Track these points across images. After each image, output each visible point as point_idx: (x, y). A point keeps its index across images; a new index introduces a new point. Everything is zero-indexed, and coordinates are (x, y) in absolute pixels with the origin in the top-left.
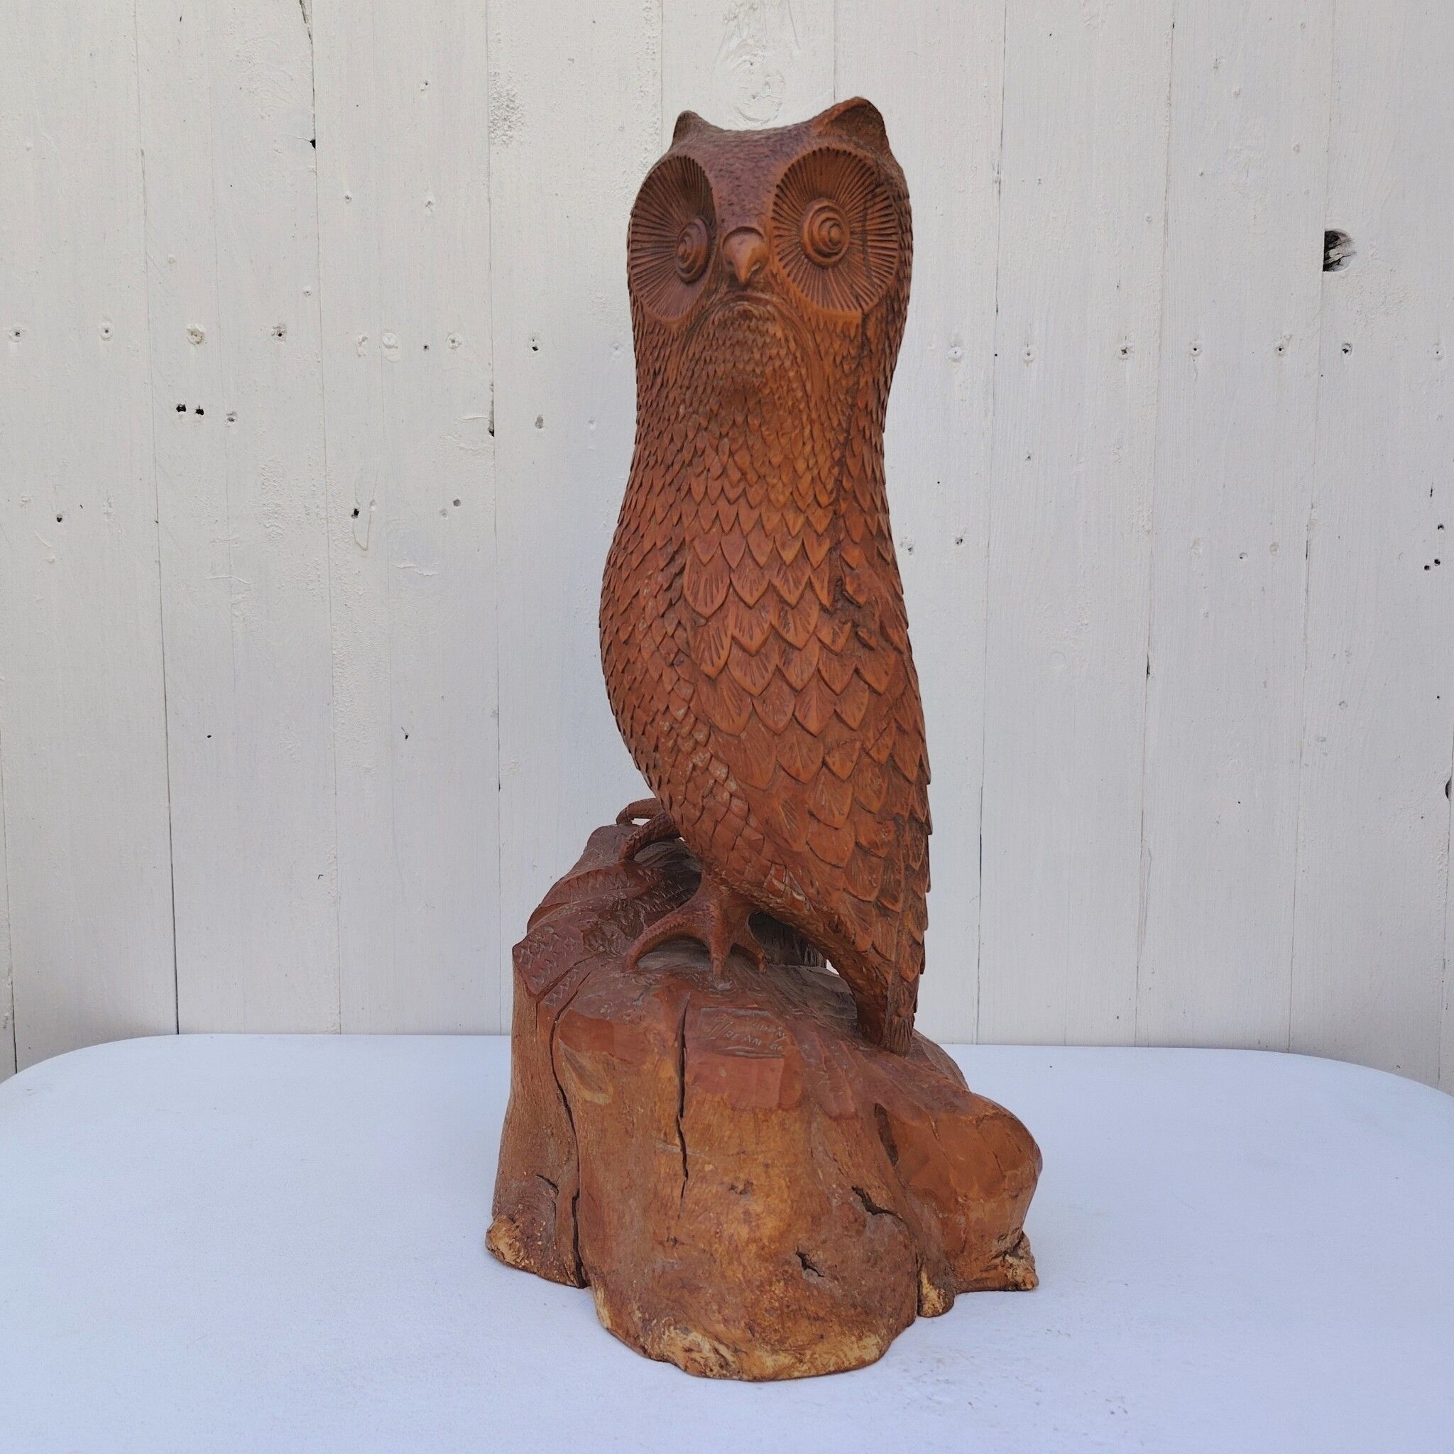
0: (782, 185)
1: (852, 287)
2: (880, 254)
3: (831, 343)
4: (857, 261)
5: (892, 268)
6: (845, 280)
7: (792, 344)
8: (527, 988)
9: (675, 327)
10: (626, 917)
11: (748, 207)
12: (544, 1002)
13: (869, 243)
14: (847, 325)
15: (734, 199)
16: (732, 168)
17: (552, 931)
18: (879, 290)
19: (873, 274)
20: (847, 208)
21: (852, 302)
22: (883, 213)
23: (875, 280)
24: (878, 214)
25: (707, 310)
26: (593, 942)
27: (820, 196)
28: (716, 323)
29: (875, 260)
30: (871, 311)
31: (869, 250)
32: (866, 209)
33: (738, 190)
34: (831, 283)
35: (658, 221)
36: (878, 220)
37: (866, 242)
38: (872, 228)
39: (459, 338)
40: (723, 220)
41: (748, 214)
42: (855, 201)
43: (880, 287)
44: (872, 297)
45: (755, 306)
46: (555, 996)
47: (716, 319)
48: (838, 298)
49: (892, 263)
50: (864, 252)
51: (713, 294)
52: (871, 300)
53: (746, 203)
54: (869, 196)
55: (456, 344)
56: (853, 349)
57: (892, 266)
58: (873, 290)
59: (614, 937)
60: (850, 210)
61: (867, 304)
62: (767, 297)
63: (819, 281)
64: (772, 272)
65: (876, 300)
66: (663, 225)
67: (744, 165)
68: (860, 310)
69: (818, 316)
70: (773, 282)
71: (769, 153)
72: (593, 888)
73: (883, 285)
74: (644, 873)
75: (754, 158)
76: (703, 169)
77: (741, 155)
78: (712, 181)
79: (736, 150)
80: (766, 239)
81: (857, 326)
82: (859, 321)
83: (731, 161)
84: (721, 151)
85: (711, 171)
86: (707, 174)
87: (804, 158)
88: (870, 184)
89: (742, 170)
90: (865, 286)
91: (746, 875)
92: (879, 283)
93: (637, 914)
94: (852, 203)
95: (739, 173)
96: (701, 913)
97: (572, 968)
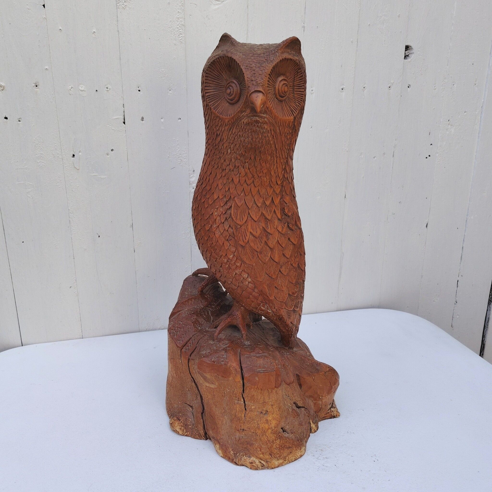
0: (270, 74)
1: (290, 107)
2: (298, 94)
3: (284, 130)
4: (291, 97)
5: (302, 99)
6: (288, 105)
7: (273, 132)
8: (176, 344)
9: (227, 120)
10: (205, 314)
11: (259, 82)
12: (183, 350)
13: (295, 90)
14: (289, 122)
15: (253, 79)
16: (252, 66)
17: (181, 323)
18: (299, 107)
19: (296, 101)
20: (289, 78)
21: (291, 114)
22: (300, 78)
23: (297, 103)
24: (299, 79)
25: (241, 118)
26: (196, 326)
27: (281, 75)
28: (245, 123)
29: (297, 96)
30: (296, 116)
31: (295, 92)
32: (294, 77)
33: (254, 75)
34: (284, 106)
35: (217, 77)
36: (298, 81)
37: (294, 90)
38: (296, 84)
39: (110, 87)
40: (249, 87)
41: (259, 85)
42: (291, 75)
43: (299, 106)
44: (296, 110)
45: (261, 119)
46: (187, 347)
47: (245, 121)
48: (286, 112)
49: (303, 97)
50: (293, 93)
51: (243, 112)
52: (296, 112)
53: (258, 81)
54: (296, 73)
55: (108, 89)
56: (290, 130)
57: (302, 98)
58: (297, 108)
59: (203, 323)
60: (290, 78)
61: (295, 113)
62: (265, 116)
63: (280, 106)
64: (267, 107)
65: (298, 111)
66: (218, 79)
67: (256, 65)
68: (293, 116)
69: (281, 120)
70: (267, 111)
71: (265, 60)
72: (191, 304)
73: (300, 106)
74: (207, 296)
75: (260, 62)
76: (240, 64)
77: (255, 60)
78: (244, 70)
79: (252, 58)
80: (265, 95)
81: (292, 122)
82: (293, 120)
83: (251, 63)
84: (246, 58)
85: (243, 66)
86: (241, 67)
87: (278, 63)
88: (297, 69)
89: (255, 67)
90: (294, 106)
91: (252, 305)
92: (298, 104)
93: (208, 313)
94: (291, 76)
95: (254, 68)
96: (235, 316)
97: (192, 337)
